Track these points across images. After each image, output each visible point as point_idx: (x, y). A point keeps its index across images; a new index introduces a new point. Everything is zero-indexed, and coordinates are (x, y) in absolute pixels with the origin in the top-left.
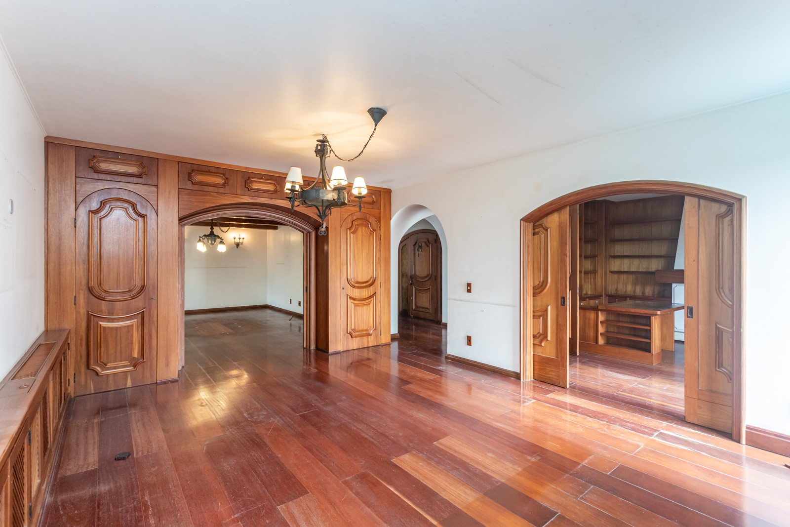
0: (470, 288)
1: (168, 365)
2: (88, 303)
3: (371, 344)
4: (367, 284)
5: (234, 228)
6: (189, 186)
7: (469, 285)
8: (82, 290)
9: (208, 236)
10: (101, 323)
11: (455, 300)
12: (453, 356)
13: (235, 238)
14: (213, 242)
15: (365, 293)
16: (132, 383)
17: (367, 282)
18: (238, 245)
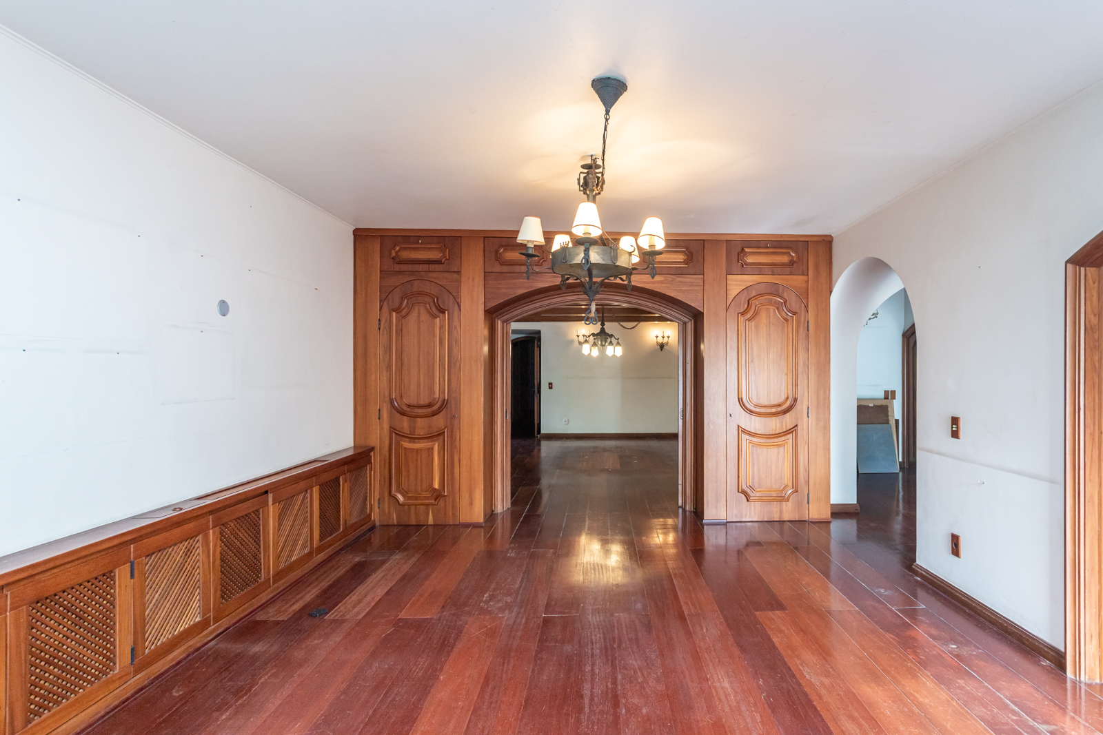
0: (957, 428)
1: (472, 504)
2: (391, 417)
3: (786, 517)
4: (779, 409)
5: (657, 322)
6: (498, 268)
7: (955, 421)
8: (385, 402)
9: (597, 334)
10: (403, 443)
11: (931, 451)
12: (926, 571)
13: (657, 337)
14: (604, 343)
15: (774, 425)
16: (434, 521)
17: (779, 405)
18: (662, 346)
